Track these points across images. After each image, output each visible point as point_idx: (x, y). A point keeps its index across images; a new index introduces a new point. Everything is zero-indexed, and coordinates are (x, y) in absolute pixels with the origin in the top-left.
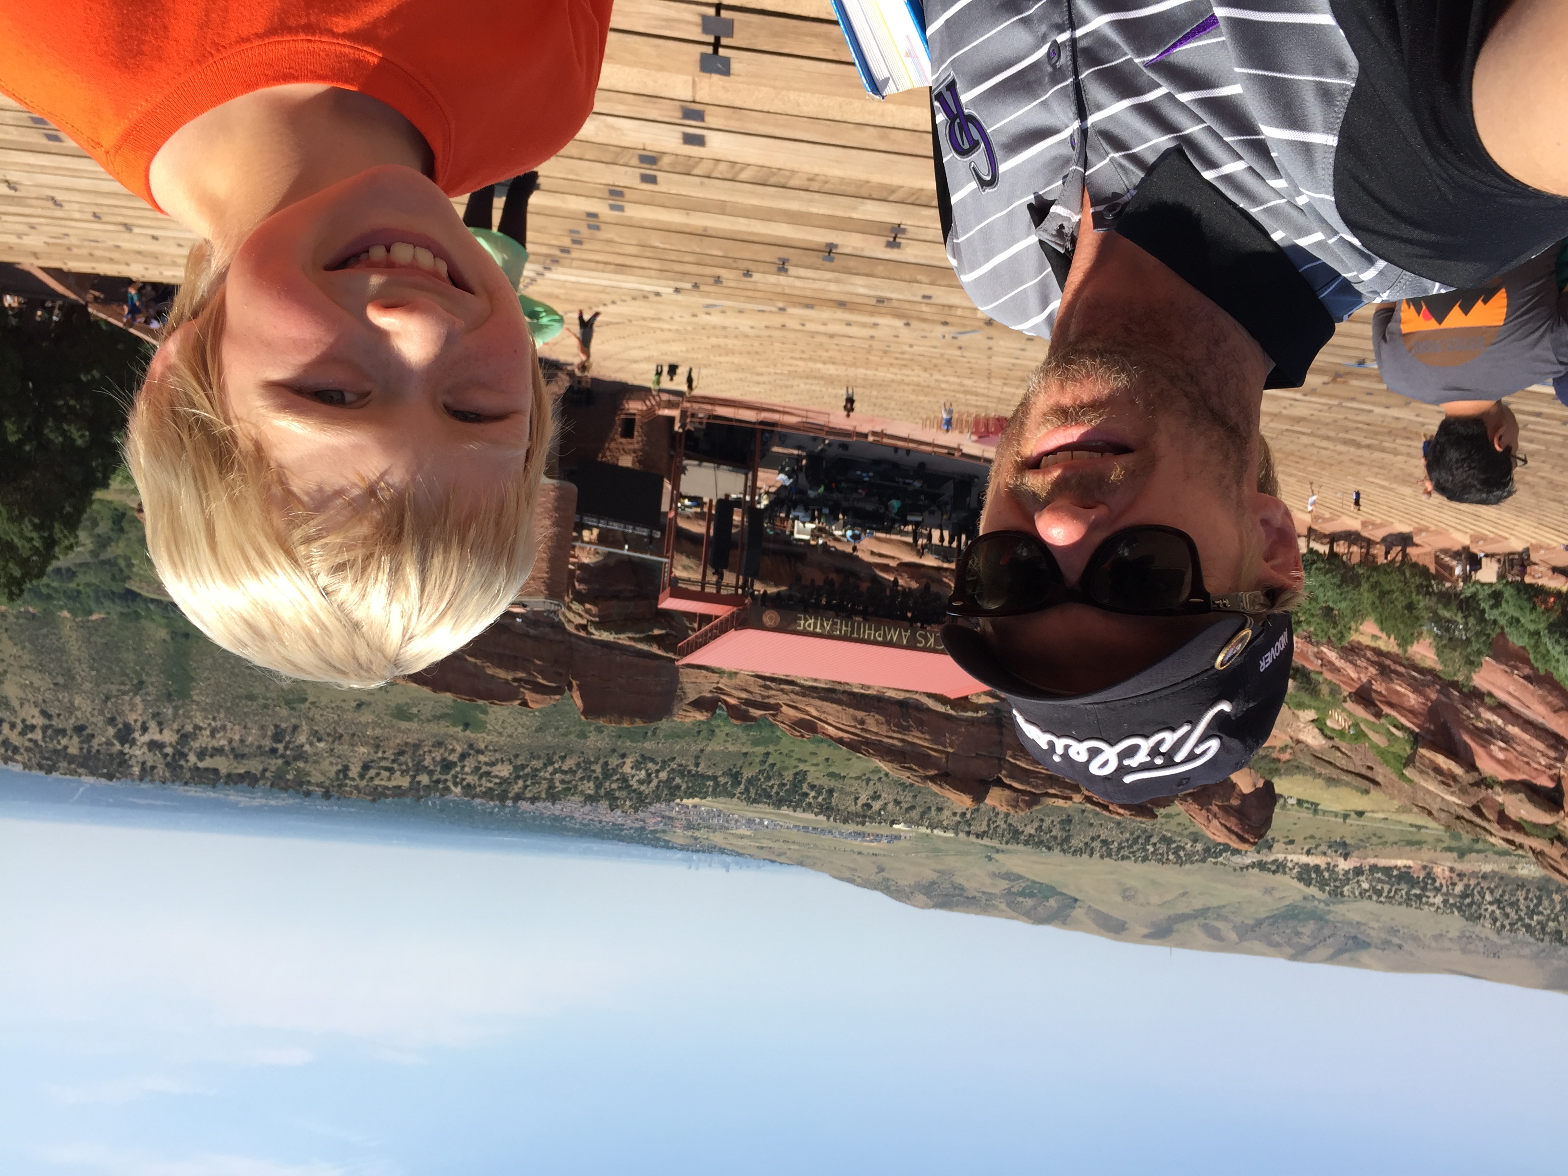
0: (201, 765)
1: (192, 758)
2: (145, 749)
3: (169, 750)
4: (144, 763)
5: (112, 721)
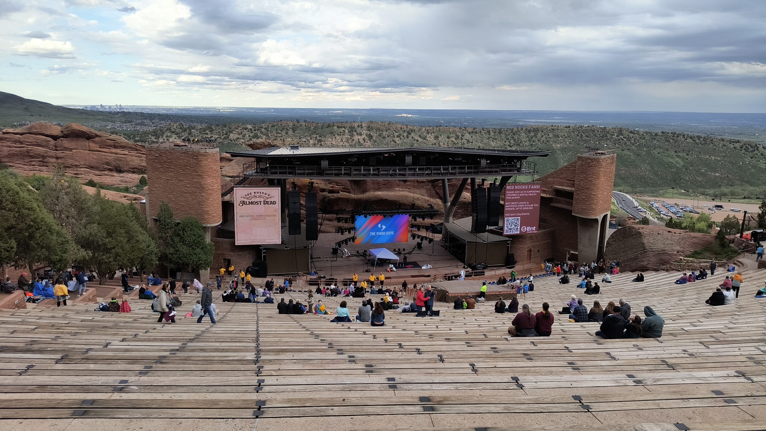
3: (355, 133)
4: (362, 128)
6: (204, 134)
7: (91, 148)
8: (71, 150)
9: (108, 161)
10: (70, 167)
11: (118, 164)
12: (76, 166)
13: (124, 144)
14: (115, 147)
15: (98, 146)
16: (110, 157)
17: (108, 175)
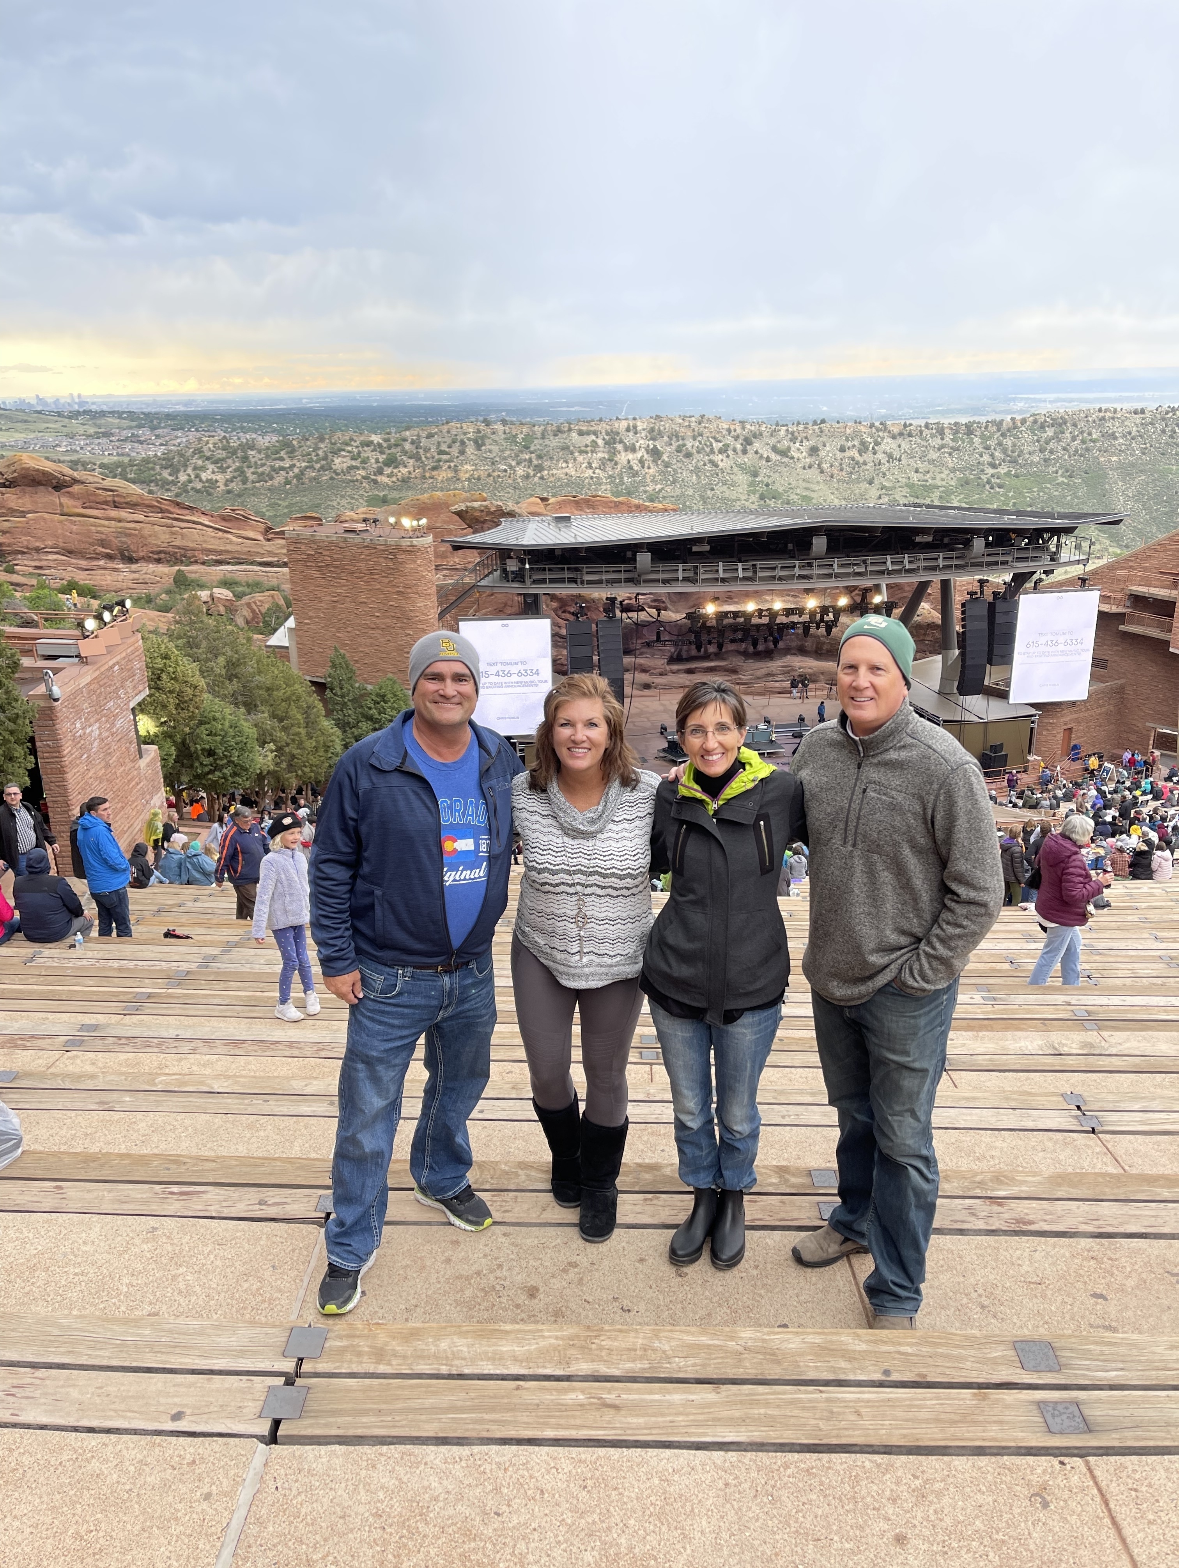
0: (593, 437)
1: (600, 442)
2: (638, 445)
4: (636, 433)
5: (667, 465)
6: (275, 459)
7: (66, 510)
8: (23, 514)
9: (104, 537)
10: (24, 553)
11: (125, 543)
12: (38, 550)
13: (134, 499)
14: (116, 505)
15: (79, 503)
16: (108, 528)
17: (105, 569)
